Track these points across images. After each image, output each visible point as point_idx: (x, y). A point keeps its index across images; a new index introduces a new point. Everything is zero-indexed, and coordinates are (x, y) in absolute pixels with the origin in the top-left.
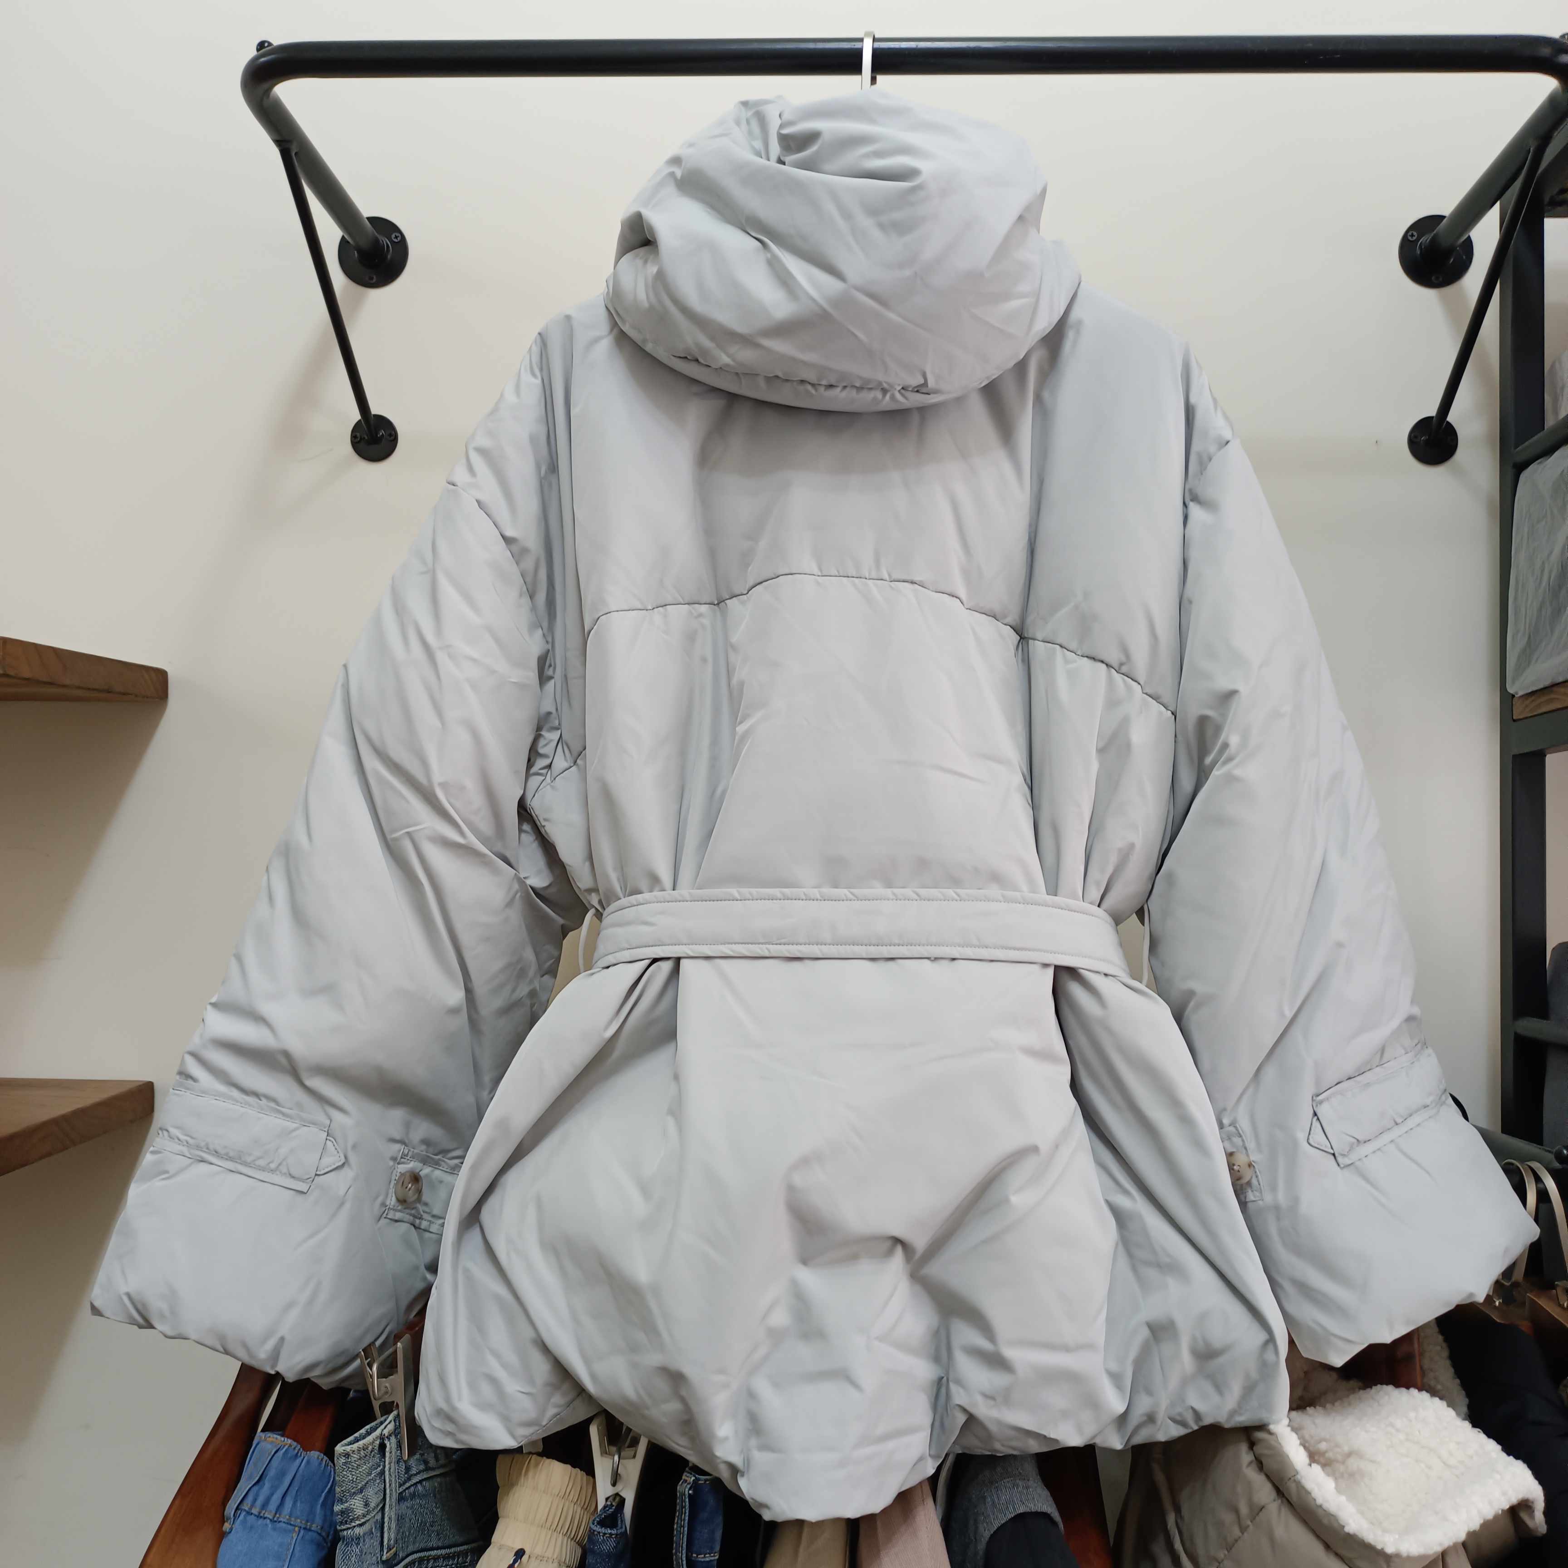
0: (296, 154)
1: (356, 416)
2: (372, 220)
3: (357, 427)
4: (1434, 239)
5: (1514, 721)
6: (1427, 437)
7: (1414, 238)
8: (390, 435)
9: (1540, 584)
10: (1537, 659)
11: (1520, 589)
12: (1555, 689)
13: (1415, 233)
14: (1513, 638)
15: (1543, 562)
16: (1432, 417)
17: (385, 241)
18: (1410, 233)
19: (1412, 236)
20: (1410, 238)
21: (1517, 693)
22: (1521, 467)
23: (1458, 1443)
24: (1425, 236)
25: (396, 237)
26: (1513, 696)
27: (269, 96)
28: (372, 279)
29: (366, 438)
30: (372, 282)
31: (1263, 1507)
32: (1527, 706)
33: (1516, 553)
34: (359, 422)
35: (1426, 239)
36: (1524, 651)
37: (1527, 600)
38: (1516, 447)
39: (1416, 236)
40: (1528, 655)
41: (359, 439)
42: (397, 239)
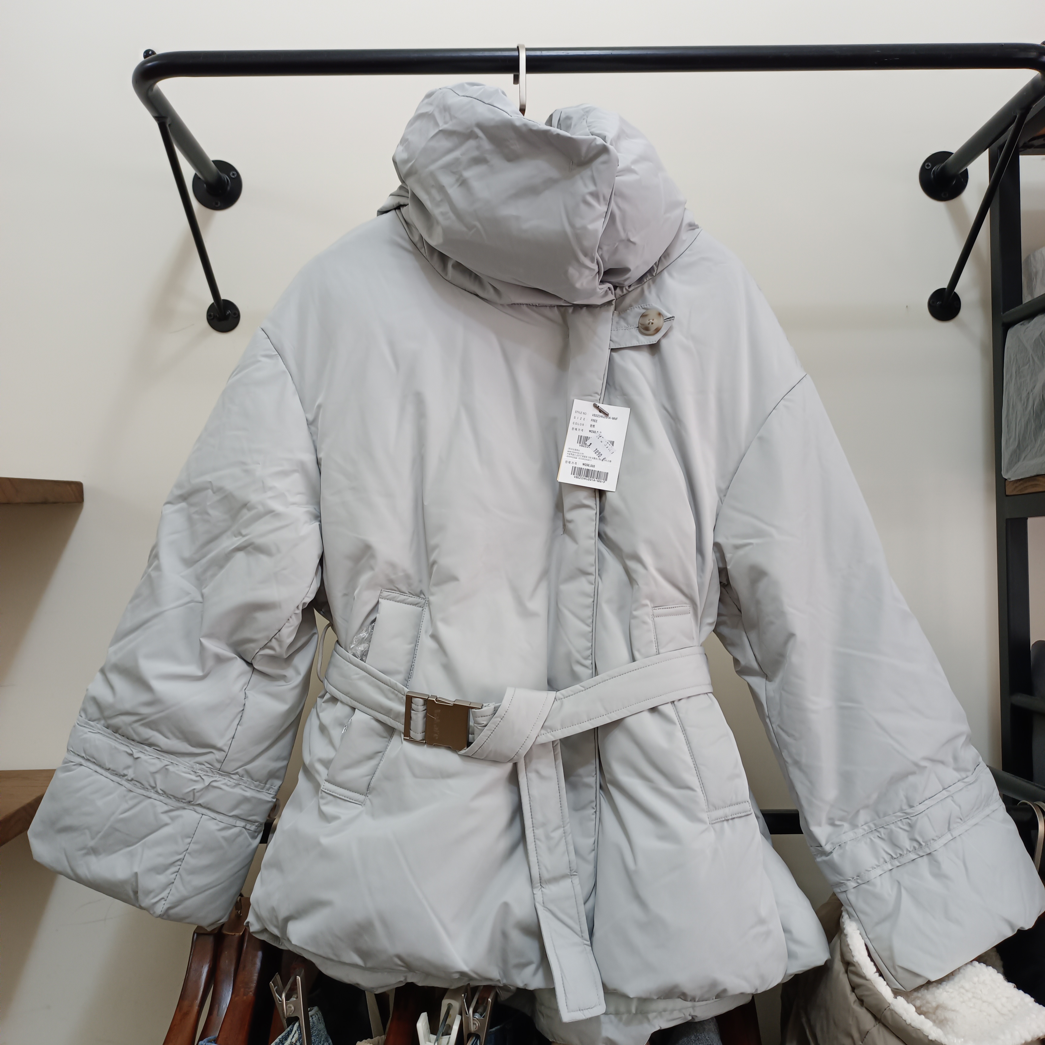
0: (169, 125)
1: (210, 300)
2: (216, 162)
3: (211, 310)
4: (943, 169)
5: (1007, 496)
6: (941, 302)
7: (929, 167)
8: (235, 314)
9: (1026, 408)
10: (1025, 458)
11: (1011, 410)
12: (1037, 478)
13: (930, 164)
14: (1007, 441)
15: (1028, 393)
16: (945, 289)
17: (226, 177)
18: (927, 164)
19: (928, 166)
20: (926, 167)
21: (1010, 479)
22: (1007, 326)
23: (1007, 998)
24: (937, 166)
25: (233, 174)
26: (1006, 480)
27: (152, 90)
28: (217, 204)
29: (218, 316)
30: (217, 206)
31: (868, 1032)
32: (1016, 487)
33: (1007, 384)
34: (212, 305)
35: (938, 167)
36: (1014, 452)
37: (1016, 419)
38: (1003, 313)
39: (931, 166)
40: (1017, 455)
41: (213, 317)
42: (234, 176)
